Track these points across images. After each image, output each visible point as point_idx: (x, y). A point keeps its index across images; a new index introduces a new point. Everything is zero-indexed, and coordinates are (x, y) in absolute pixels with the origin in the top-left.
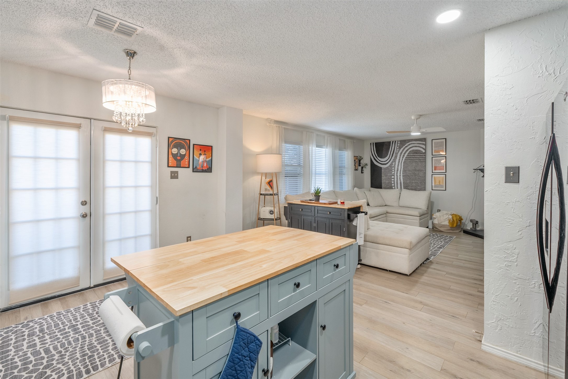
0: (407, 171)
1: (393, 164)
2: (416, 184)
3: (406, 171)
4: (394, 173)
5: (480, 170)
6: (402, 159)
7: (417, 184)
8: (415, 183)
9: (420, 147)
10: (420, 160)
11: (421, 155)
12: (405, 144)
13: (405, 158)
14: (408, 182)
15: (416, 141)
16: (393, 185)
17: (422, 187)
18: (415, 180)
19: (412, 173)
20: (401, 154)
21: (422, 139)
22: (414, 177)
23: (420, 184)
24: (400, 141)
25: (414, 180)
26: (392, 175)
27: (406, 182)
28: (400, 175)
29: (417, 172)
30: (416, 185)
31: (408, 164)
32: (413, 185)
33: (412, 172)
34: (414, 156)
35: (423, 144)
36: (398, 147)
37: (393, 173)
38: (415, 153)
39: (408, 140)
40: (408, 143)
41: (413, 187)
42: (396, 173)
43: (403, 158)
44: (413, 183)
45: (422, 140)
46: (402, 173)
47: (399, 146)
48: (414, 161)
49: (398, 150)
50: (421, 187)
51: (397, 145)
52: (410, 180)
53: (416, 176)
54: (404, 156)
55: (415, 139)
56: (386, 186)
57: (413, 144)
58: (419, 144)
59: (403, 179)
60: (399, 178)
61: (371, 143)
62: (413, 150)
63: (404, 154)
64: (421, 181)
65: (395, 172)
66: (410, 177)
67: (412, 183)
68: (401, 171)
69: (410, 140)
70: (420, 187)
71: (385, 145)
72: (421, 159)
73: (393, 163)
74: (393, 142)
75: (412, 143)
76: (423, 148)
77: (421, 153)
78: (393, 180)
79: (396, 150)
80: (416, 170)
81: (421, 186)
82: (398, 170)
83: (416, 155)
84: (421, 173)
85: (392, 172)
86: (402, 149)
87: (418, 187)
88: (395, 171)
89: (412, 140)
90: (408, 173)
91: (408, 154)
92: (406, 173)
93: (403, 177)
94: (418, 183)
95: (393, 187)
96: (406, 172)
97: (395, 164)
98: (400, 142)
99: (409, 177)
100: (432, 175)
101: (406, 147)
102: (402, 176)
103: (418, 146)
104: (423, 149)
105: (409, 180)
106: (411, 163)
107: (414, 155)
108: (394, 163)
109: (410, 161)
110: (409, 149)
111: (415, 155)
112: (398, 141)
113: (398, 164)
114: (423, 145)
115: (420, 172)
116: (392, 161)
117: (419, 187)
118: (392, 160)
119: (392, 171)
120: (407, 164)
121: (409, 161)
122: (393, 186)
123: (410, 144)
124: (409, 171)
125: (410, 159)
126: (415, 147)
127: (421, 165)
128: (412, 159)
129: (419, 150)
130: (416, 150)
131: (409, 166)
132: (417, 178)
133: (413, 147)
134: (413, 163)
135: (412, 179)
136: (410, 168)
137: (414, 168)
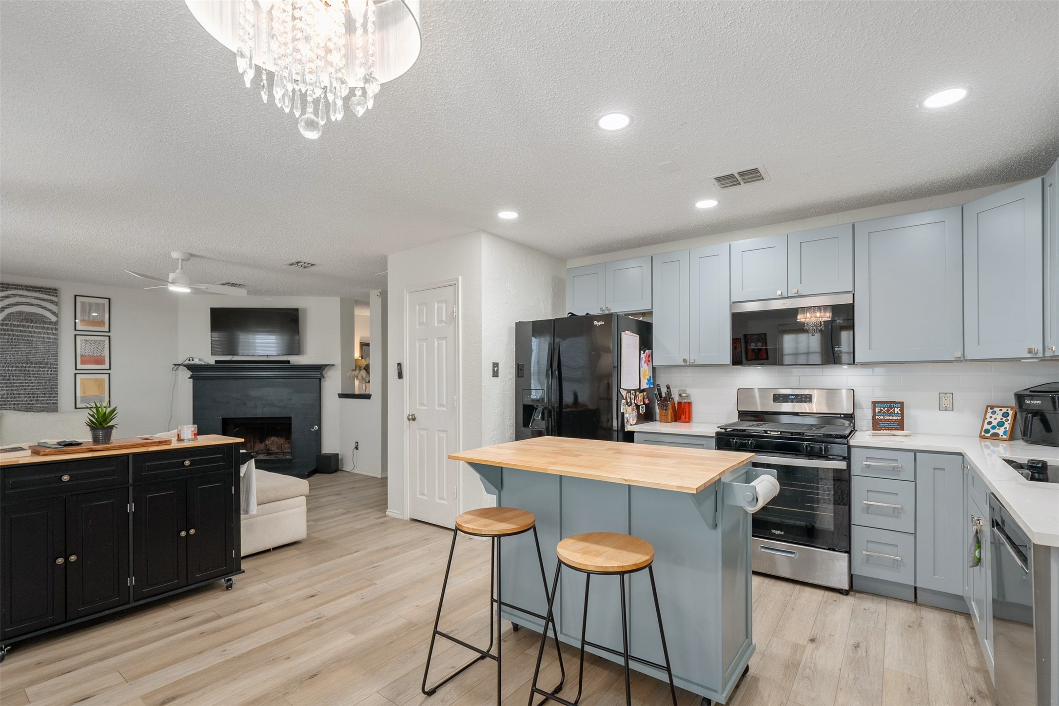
0: (1, 363)
2: (30, 397)
5: (185, 366)
7: (33, 397)
8: (28, 394)
9: (42, 308)
10: (44, 338)
11: (45, 326)
14: (3, 393)
15: (29, 290)
17: (49, 403)
18: (25, 386)
19: (19, 370)
21: (50, 289)
22: (23, 380)
23: (44, 397)
25: (23, 386)
29: (33, 367)
30: (31, 401)
31: (3, 346)
32: (19, 401)
33: (16, 367)
34: (23, 326)
35: (52, 302)
38: (25, 320)
39: (3, 284)
41: (22, 404)
44: (19, 394)
45: (48, 292)
48: (23, 340)
50: (47, 403)
52: (10, 387)
53: (29, 377)
55: (25, 286)
57: (21, 296)
58: (40, 300)
62: (20, 313)
64: (45, 388)
66: (9, 380)
67: (16, 394)
69: (9, 285)
70: (44, 403)
72: (47, 336)
75: (16, 295)
76: (50, 310)
77: (46, 323)
80: (30, 363)
81: (45, 400)
83: (31, 325)
84: (47, 371)
87: (36, 404)
89: (18, 285)
90: (2, 370)
91: (3, 320)
94: (35, 394)
99: (7, 380)
100: (75, 374)
103: (35, 303)
104: (53, 313)
105: (7, 387)
106: (13, 345)
107: (23, 324)
109: (11, 339)
110: (7, 308)
111: (28, 324)
115: (39, 367)
117: (39, 403)
121: (8, 339)
123: (12, 296)
124: (8, 363)
125: (8, 333)
126: (26, 305)
127: (45, 350)
128: (18, 334)
129: (39, 315)
130: (30, 313)
131: (7, 353)
132: (32, 383)
133: (22, 305)
134: (20, 345)
135: (18, 385)
136: (11, 358)
137: (23, 358)
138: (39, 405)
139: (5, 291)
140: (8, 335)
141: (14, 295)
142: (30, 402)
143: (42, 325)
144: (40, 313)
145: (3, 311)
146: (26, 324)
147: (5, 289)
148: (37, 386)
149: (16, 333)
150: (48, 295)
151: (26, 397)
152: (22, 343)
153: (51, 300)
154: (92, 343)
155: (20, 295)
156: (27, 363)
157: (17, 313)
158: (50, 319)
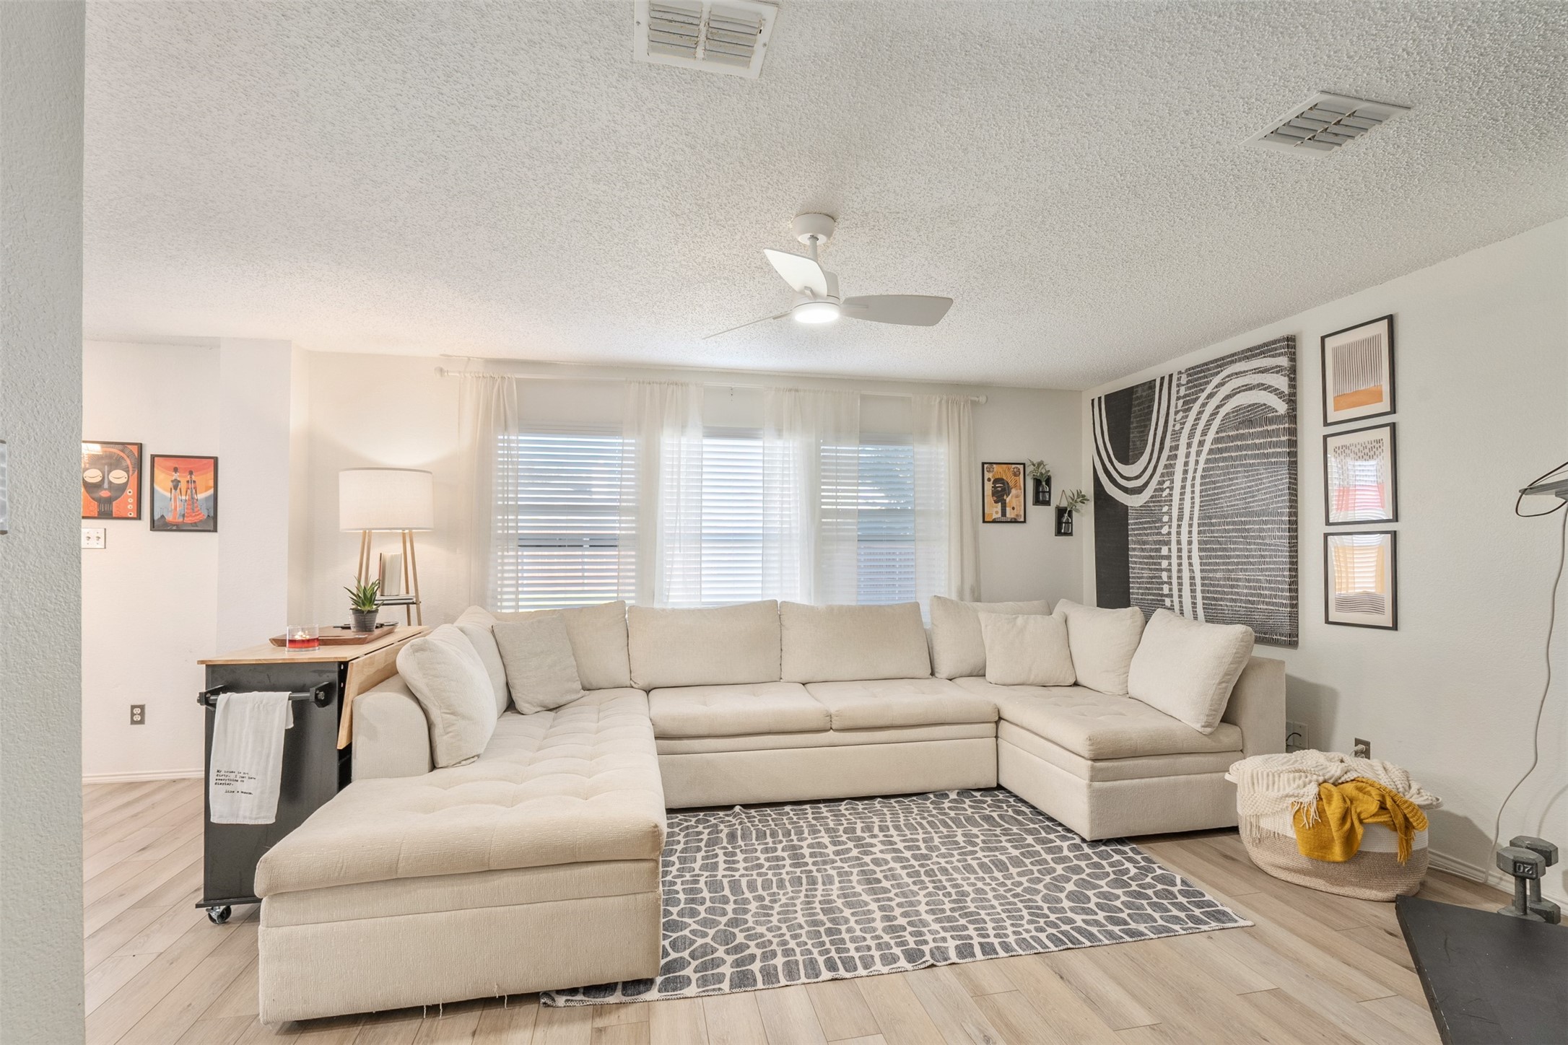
0: (1216, 517)
1: (1165, 486)
2: (1250, 588)
3: (1210, 518)
4: (1169, 533)
6: (1197, 462)
7: (1254, 588)
8: (1249, 581)
9: (1265, 389)
10: (1267, 456)
11: (1269, 428)
12: (1208, 383)
13: (1208, 454)
14: (1219, 575)
15: (1248, 358)
16: (1166, 590)
17: (1277, 605)
18: (1245, 563)
19: (1237, 530)
20: (1191, 435)
21: (1275, 341)
22: (1241, 550)
23: (1269, 589)
24: (1186, 370)
25: (1242, 563)
26: (1160, 542)
27: (1211, 575)
28: (1190, 543)
29: (1254, 522)
30: (1252, 595)
31: (1218, 482)
33: (1234, 523)
34: (1242, 437)
35: (1278, 370)
36: (1181, 402)
37: (1165, 530)
38: (1243, 422)
39: (1216, 360)
40: (1218, 373)
41: (1240, 601)
42: (1174, 530)
43: (1198, 453)
44: (1237, 580)
45: (1273, 350)
46: (1195, 529)
47: (1185, 396)
48: (1242, 465)
49: (1181, 414)
50: (1273, 604)
51: (1178, 392)
52: (1226, 563)
53: (1249, 544)
54: (1201, 443)
55: (1243, 352)
56: (1142, 594)
58: (1262, 372)
59: (1199, 561)
60: (1185, 554)
61: (1093, 400)
62: (1237, 410)
63: (1204, 433)
64: (1270, 570)
65: (1170, 527)
66: (1226, 550)
67: (1234, 580)
68: (1191, 519)
69: (1223, 358)
70: (1270, 604)
71: (1138, 398)
72: (1278, 449)
73: (1164, 482)
74: (1162, 379)
75: (1232, 375)
76: (1280, 390)
77: (1270, 421)
78: (1165, 564)
79: (1175, 421)
80: (1252, 514)
81: (1270, 596)
82: (1180, 518)
83: (1251, 431)
84: (1272, 530)
85: (1162, 527)
86: (1196, 407)
87: (1259, 603)
88: (1170, 520)
89: (1235, 355)
90: (1218, 531)
91: (1217, 433)
92: (1212, 532)
93: (1200, 550)
94: (1257, 581)
95: (1168, 602)
96: (1212, 525)
97: (1171, 488)
98: (1189, 375)
99: (1223, 550)
100: (1326, 535)
101: (1211, 396)
102: (1195, 546)
103: (1256, 382)
104: (1280, 394)
105: (1223, 563)
106: (1231, 479)
107: (1241, 431)
108: (1167, 484)
109: (1229, 467)
110: (1223, 405)
111: (1247, 431)
112: (1180, 373)
113: (1183, 487)
114: (1277, 372)
115: (1266, 523)
116: (1162, 475)
117: (1263, 602)
118: (1160, 469)
119: (1160, 520)
120: (1214, 482)
121: (1224, 467)
122: (1166, 596)
123: (1227, 379)
124: (1224, 517)
125: (1224, 455)
126: (1244, 391)
127: (1269, 482)
128: (1235, 454)
129: (1261, 406)
130: (1250, 406)
131: (1222, 496)
132: (1253, 557)
133: (1239, 392)
134: (1237, 478)
135: (1236, 560)
136: (1228, 506)
137: (1241, 504)
138: (1262, 607)
139: (1219, 373)
140: (1224, 459)
141: (1228, 376)
142: (1250, 599)
143: (1265, 428)
144: (1262, 403)
145: (1218, 413)
146: (1244, 432)
147: (1220, 369)
148: (1259, 563)
149: (1233, 454)
150: (1270, 356)
151: (1246, 587)
152: (1239, 472)
153: (1277, 366)
154: (1357, 451)
155: (1236, 374)
156: (1247, 515)
157: (1233, 412)
158: (1277, 411)
